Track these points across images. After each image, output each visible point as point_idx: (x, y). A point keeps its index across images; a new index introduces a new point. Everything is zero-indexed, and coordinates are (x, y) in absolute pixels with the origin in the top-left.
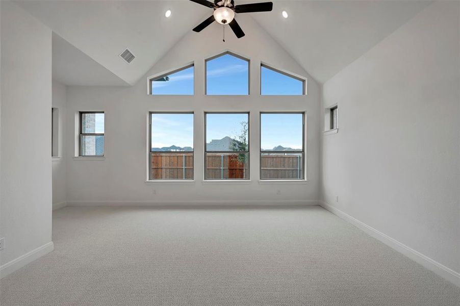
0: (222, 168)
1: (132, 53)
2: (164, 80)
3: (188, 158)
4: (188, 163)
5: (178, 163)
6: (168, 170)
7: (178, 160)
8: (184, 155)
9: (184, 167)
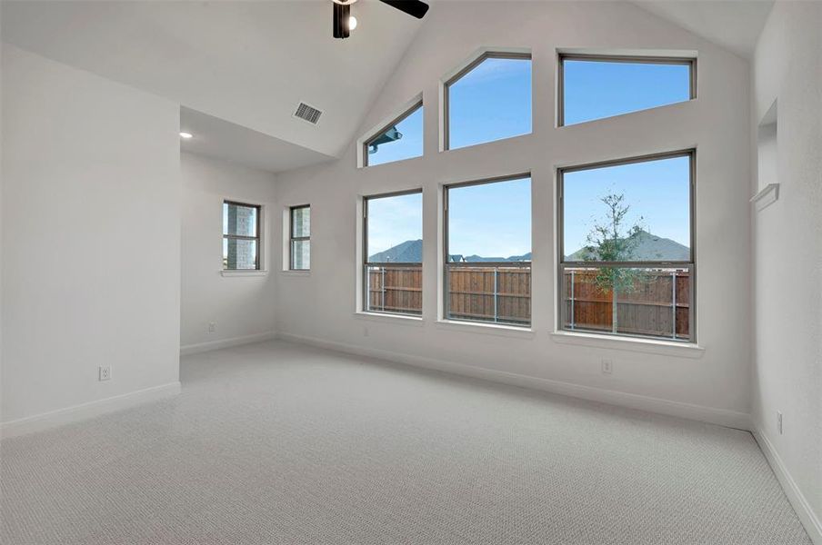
0: (572, 299)
1: (313, 107)
2: (390, 140)
3: (502, 276)
4: (502, 285)
5: (484, 285)
6: (468, 297)
7: (484, 278)
8: (495, 270)
9: (495, 294)
